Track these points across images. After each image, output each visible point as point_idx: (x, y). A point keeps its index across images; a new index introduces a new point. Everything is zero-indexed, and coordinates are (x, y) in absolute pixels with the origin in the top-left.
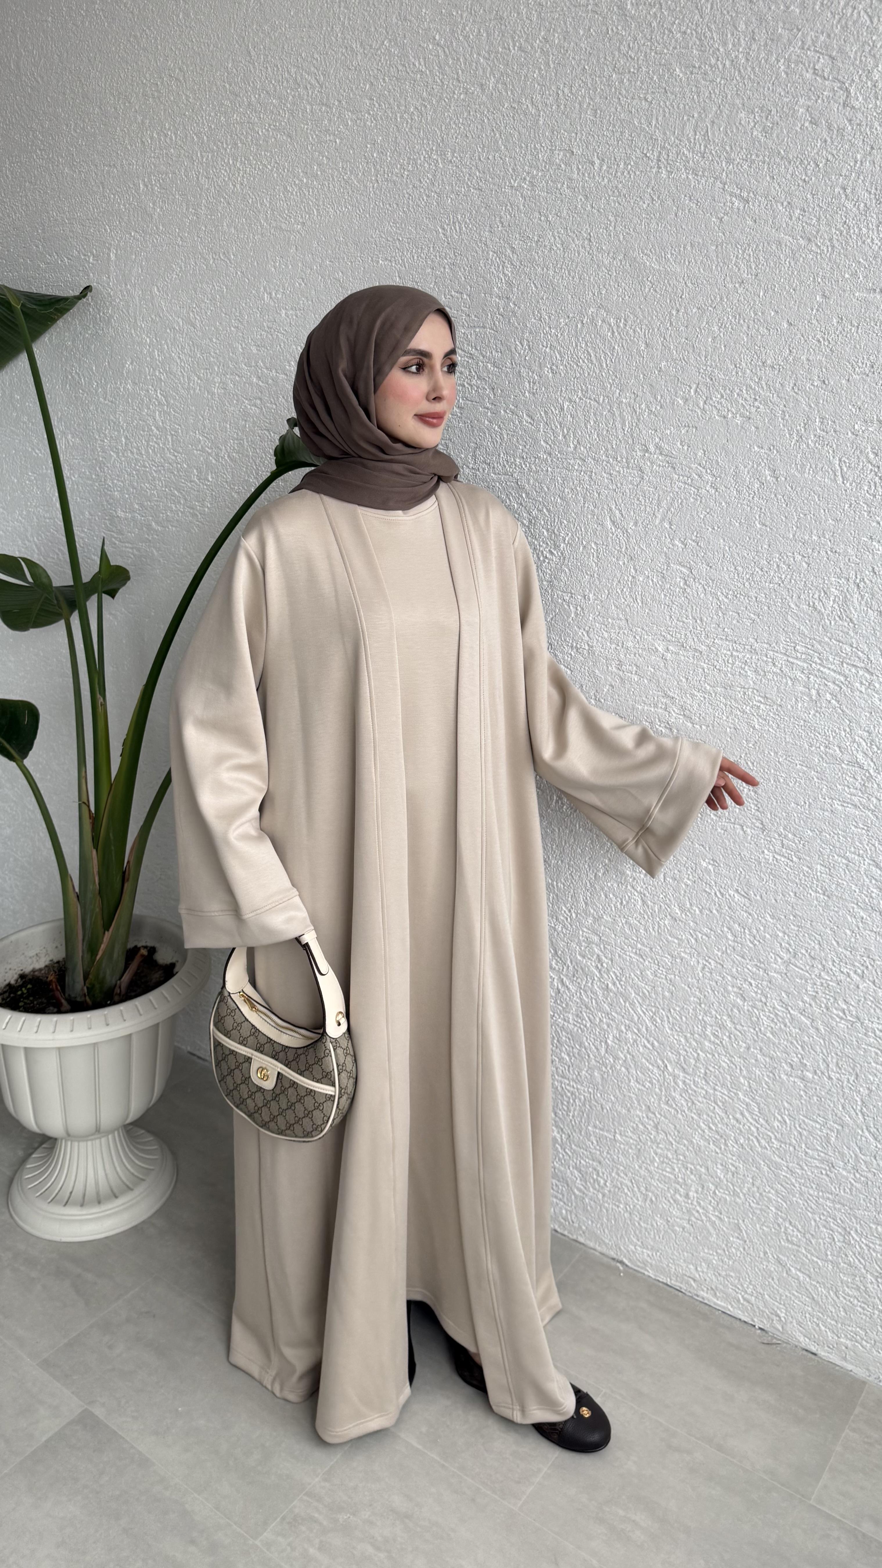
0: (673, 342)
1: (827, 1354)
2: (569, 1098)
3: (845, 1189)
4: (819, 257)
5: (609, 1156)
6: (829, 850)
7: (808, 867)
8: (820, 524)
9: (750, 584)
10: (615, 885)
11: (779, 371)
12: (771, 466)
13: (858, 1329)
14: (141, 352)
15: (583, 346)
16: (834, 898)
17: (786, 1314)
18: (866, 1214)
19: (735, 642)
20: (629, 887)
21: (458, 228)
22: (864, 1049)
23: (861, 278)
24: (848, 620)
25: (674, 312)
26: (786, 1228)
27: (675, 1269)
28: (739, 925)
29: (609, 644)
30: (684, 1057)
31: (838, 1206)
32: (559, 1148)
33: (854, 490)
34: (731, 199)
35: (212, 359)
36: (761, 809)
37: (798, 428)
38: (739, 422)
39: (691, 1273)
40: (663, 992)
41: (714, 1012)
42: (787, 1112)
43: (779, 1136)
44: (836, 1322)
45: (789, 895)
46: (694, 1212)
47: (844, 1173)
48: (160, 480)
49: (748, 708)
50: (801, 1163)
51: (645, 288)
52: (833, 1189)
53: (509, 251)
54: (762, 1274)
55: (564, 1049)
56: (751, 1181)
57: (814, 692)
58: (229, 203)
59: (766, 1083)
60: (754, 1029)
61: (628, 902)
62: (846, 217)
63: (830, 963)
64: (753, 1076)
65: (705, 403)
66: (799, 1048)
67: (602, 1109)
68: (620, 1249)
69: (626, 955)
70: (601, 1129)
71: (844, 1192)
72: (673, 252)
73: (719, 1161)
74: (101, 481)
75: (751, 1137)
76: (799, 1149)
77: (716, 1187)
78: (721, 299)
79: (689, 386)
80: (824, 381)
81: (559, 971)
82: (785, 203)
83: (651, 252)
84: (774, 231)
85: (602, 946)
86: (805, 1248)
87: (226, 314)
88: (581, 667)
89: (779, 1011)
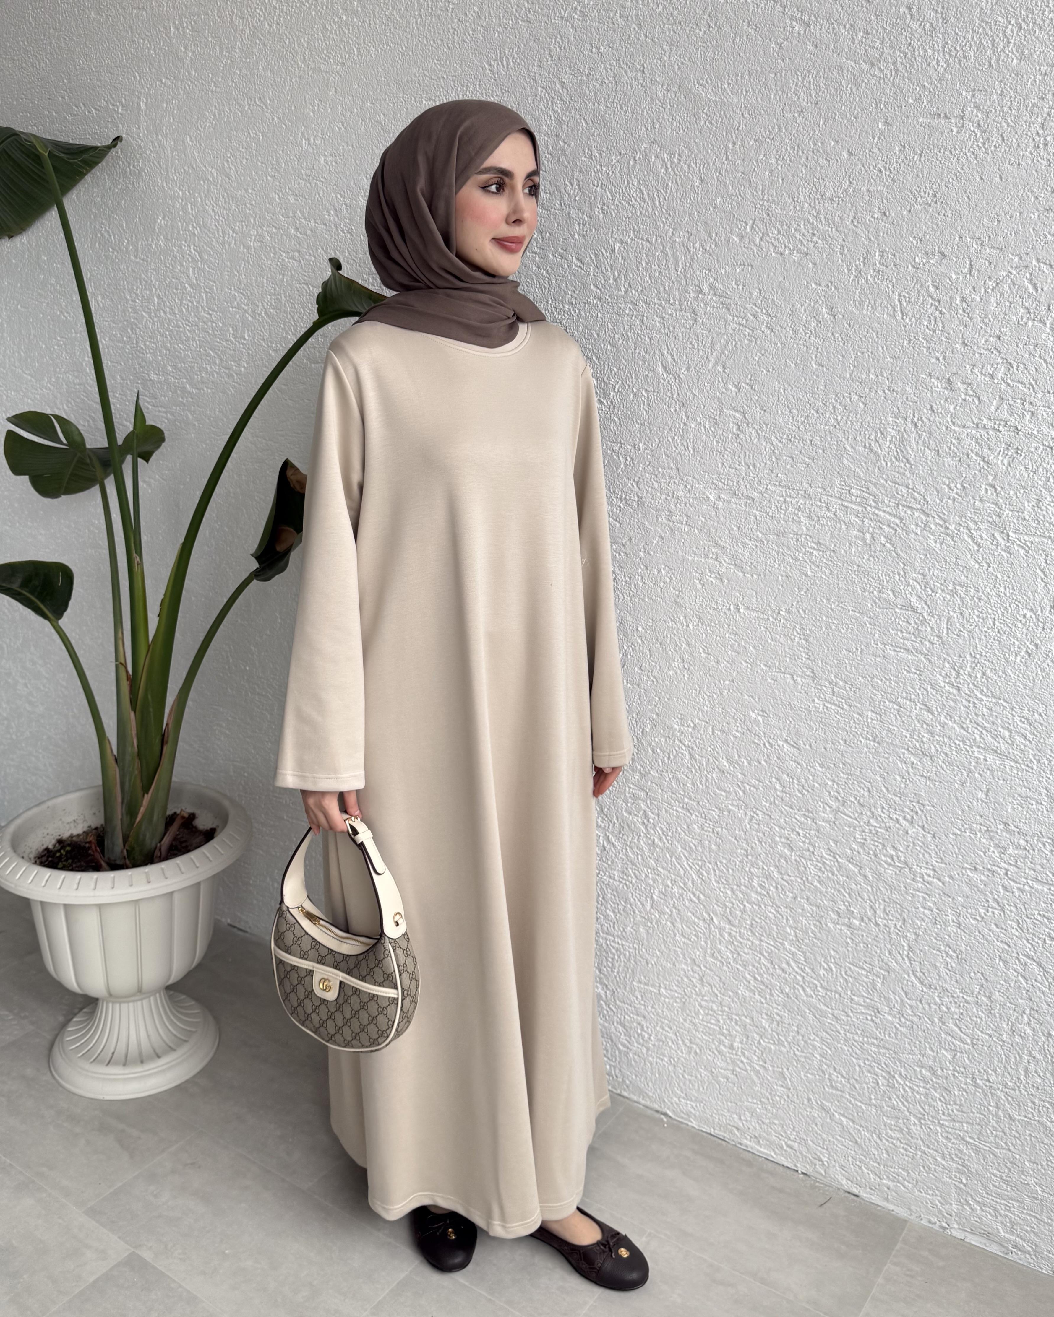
0: (729, 177)
1: (868, 1196)
2: (614, 955)
3: (890, 1034)
4: (882, 82)
5: (653, 1010)
6: (880, 696)
7: (859, 714)
8: (878, 362)
9: (805, 427)
10: (663, 740)
11: (838, 204)
12: (829, 304)
13: (900, 1170)
14: (174, 206)
15: (636, 184)
16: (885, 745)
17: (829, 1159)
18: (911, 1057)
19: (789, 488)
20: (677, 742)
21: (505, 63)
22: (912, 894)
23: (925, 103)
24: (905, 460)
25: (730, 145)
26: (830, 1075)
27: (719, 1119)
28: (788, 775)
29: (659, 494)
30: (730, 909)
31: (882, 1051)
32: (603, 1004)
33: (914, 325)
34: (791, 24)
35: (248, 211)
36: (812, 658)
37: (857, 262)
38: (796, 259)
39: (735, 1122)
40: (710, 845)
41: (761, 864)
42: (833, 961)
43: (825, 984)
44: (879, 1164)
45: (839, 743)
46: (738, 1062)
47: (890, 1018)
48: (194, 340)
49: (801, 555)
50: (846, 1010)
51: (700, 121)
52: (878, 1035)
53: (558, 85)
54: (806, 1121)
55: (609, 906)
56: (796, 1029)
57: (868, 536)
58: (264, 45)
59: (813, 932)
60: (802, 879)
61: (675, 757)
62: (910, 38)
63: (879, 810)
64: (800, 925)
65: (761, 239)
66: (847, 895)
67: (647, 964)
68: (664, 1101)
69: (673, 810)
70: (645, 984)
71: (889, 1037)
72: (730, 81)
73: (764, 1011)
74: (133, 343)
75: (797, 986)
76: (845, 997)
77: (761, 1037)
78: (779, 130)
79: (745, 222)
80: (884, 213)
81: (604, 829)
82: (848, 26)
83: (707, 83)
84: (835, 55)
85: (649, 802)
86: (849, 1094)
87: (262, 163)
88: (630, 519)
89: (826, 859)
